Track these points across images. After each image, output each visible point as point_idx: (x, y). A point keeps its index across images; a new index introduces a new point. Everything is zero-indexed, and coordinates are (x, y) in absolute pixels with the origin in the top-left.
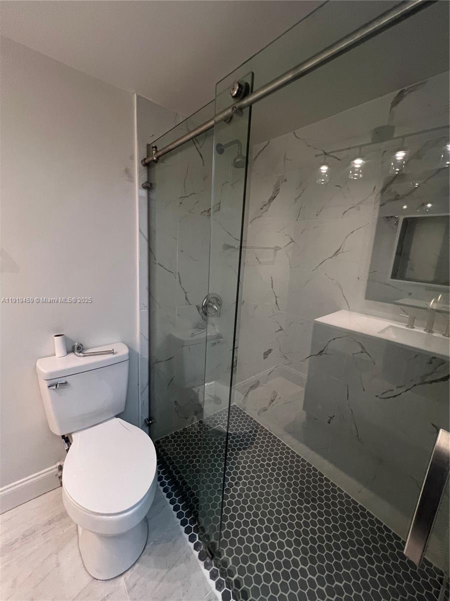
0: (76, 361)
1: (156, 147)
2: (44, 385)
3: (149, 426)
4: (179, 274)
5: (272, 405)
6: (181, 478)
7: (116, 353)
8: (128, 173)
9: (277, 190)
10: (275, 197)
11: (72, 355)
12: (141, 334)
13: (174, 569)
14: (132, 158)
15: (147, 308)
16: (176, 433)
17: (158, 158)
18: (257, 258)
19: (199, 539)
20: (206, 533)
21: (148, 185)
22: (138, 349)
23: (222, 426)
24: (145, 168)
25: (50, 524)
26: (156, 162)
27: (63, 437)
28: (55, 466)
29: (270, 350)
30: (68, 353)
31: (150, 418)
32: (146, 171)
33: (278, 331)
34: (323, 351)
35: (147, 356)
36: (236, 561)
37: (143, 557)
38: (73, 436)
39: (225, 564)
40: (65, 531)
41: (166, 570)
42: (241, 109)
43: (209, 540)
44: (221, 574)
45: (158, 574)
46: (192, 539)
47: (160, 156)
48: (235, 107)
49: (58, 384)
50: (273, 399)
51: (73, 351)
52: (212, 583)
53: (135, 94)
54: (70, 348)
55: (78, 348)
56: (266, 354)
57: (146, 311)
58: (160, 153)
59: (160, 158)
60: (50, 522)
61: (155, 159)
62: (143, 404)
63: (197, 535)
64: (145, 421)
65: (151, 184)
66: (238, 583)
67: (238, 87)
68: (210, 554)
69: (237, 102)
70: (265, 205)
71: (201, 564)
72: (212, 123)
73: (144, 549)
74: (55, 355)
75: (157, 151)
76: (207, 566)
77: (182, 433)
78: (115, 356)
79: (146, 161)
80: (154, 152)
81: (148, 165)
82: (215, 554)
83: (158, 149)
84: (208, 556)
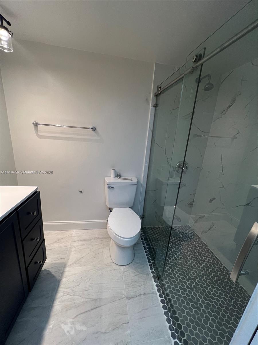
0: (118, 180)
1: (160, 87)
2: (106, 186)
3: (142, 217)
4: (165, 149)
5: (210, 230)
6: (152, 246)
7: (132, 180)
8: (147, 101)
9: (234, 101)
10: (231, 105)
11: (116, 178)
12: (144, 175)
13: (142, 275)
14: (150, 93)
15: (148, 163)
16: (154, 227)
17: (161, 92)
18: (214, 143)
19: (155, 270)
20: (158, 270)
21: (156, 105)
22: (142, 182)
23: (179, 233)
24: (155, 97)
25: (102, 239)
26: (160, 94)
27: (110, 208)
28: (106, 220)
29: (214, 198)
30: (115, 177)
31: (143, 215)
32: (156, 98)
33: (221, 188)
34: (249, 204)
35: (145, 186)
36: (169, 287)
37: (130, 264)
38: (113, 209)
39: (164, 285)
40: (106, 243)
41: (138, 274)
42: (196, 67)
43: (159, 273)
44: (161, 288)
45: (135, 273)
46: (151, 269)
47: (162, 91)
48: (193, 67)
49: (111, 188)
50: (211, 227)
51: (117, 177)
52: (156, 288)
53: (155, 63)
54: (116, 175)
55: (119, 176)
56: (211, 200)
57: (147, 165)
58: (162, 90)
59: (162, 92)
60: (102, 238)
61: (159, 93)
62: (141, 208)
63: (154, 269)
64: (141, 215)
65: (157, 105)
66: (167, 295)
67: (195, 57)
68: (158, 278)
69: (195, 64)
70: (224, 111)
71: (153, 280)
72: (183, 75)
73: (131, 262)
74: (111, 177)
75: (161, 89)
76: (155, 281)
77: (157, 228)
78: (132, 181)
79: (156, 94)
80: (159, 90)
81: (157, 96)
82: (160, 279)
83: (161, 88)
84: (157, 278)
